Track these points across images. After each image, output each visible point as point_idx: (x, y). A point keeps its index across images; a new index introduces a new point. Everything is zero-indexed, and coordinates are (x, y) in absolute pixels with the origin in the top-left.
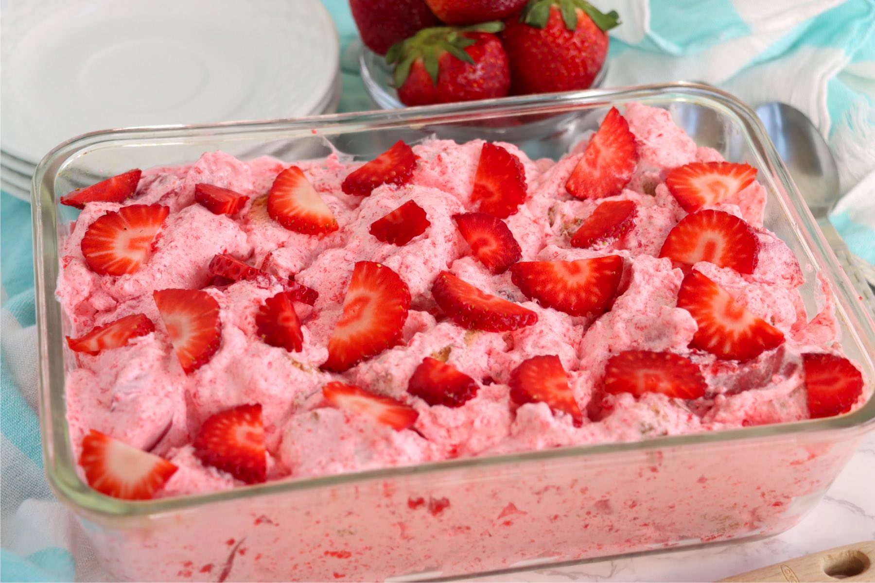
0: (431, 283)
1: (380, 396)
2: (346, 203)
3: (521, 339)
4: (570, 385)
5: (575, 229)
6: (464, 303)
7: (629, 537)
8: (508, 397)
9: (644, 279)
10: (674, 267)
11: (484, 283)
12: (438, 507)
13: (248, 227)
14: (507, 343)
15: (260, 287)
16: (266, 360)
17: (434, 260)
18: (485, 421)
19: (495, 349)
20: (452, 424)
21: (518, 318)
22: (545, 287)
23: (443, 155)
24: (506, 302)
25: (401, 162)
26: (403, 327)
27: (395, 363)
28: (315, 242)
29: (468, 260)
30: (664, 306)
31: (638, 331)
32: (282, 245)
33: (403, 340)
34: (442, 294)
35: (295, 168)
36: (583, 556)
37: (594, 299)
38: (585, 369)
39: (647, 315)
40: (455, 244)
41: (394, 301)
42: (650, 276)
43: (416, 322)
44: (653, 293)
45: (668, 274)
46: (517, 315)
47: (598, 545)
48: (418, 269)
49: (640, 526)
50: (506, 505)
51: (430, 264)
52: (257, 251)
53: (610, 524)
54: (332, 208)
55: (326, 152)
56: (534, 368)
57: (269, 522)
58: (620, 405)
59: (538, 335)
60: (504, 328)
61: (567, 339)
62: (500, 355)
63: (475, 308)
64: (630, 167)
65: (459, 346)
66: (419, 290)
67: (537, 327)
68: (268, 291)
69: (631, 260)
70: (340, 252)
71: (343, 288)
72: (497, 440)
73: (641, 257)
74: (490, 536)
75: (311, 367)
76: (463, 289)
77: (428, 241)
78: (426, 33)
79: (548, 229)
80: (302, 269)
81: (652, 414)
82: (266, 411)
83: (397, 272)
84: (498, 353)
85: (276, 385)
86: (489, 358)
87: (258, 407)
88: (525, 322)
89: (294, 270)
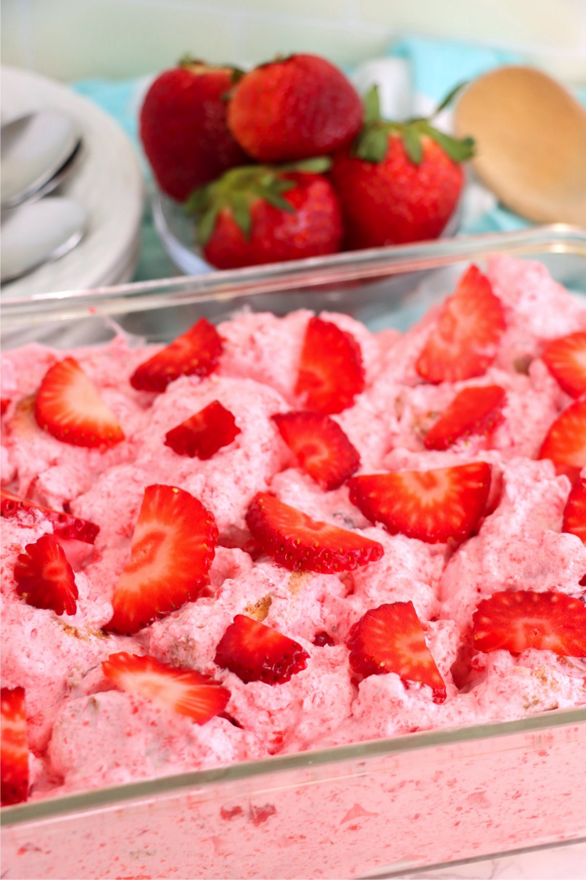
0: (245, 508)
1: (178, 670)
2: (137, 401)
3: (364, 579)
4: (428, 643)
5: (430, 424)
6: (287, 538)
7: (513, 832)
8: (347, 664)
9: (519, 492)
10: (558, 474)
11: (313, 505)
12: (262, 815)
13: (10, 439)
14: (345, 584)
15: (22, 527)
16: (28, 628)
17: (248, 477)
18: (318, 700)
19: (330, 594)
20: (274, 707)
21: (358, 553)
22: (392, 507)
23: (258, 336)
24: (342, 531)
25: (205, 347)
26: (209, 571)
27: (198, 624)
28: (95, 455)
29: (293, 473)
30: (547, 531)
31: (514, 564)
32: (54, 463)
33: (210, 588)
34: (259, 524)
35: (71, 360)
36: (456, 857)
37: (456, 521)
38: (447, 616)
39: (525, 542)
40: (275, 453)
41: (196, 538)
42: (528, 488)
43: (225, 563)
44: (532, 510)
45: (550, 486)
46: (357, 549)
47: (474, 844)
48: (227, 492)
49: (528, 818)
50: (350, 806)
51: (242, 483)
52: (21, 472)
53: (488, 819)
54: (116, 411)
55: (110, 335)
56: (380, 622)
57: (37, 849)
58: (495, 668)
59: (385, 573)
60: (341, 568)
61: (423, 576)
62: (337, 603)
63: (301, 543)
64: (496, 340)
65: (282, 595)
66: (229, 520)
67: (384, 562)
68: (32, 531)
69: (502, 467)
70: (127, 470)
71: (132, 518)
72: (334, 724)
73: (515, 461)
74: (332, 843)
75: (90, 632)
76: (286, 516)
77: (239, 453)
78: (234, 176)
79: (394, 426)
80: (80, 494)
81: (537, 681)
82: (30, 696)
83: (199, 498)
84: (334, 600)
85: (43, 662)
86: (322, 606)
87: (20, 692)
88: (367, 558)
89: (68, 496)
